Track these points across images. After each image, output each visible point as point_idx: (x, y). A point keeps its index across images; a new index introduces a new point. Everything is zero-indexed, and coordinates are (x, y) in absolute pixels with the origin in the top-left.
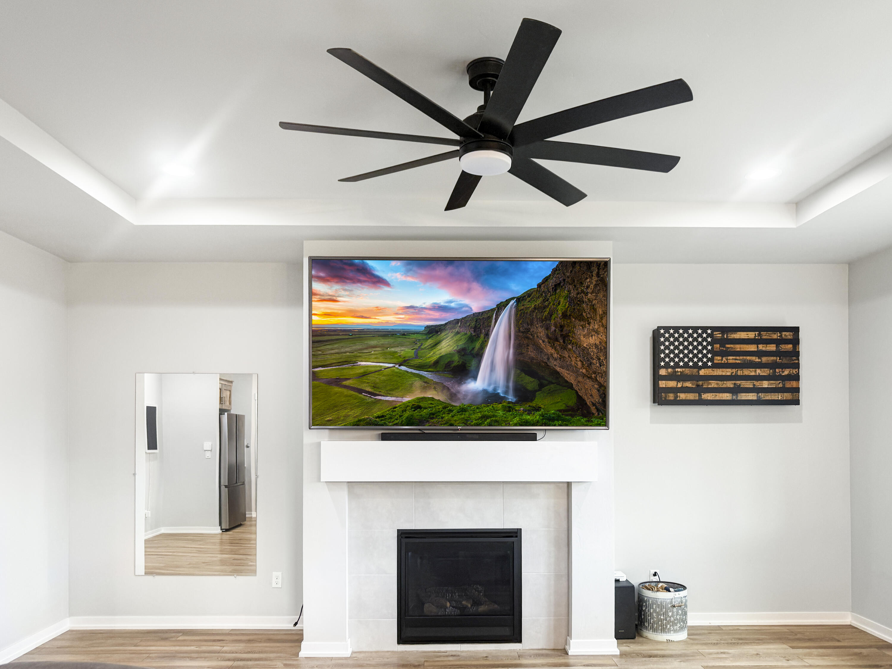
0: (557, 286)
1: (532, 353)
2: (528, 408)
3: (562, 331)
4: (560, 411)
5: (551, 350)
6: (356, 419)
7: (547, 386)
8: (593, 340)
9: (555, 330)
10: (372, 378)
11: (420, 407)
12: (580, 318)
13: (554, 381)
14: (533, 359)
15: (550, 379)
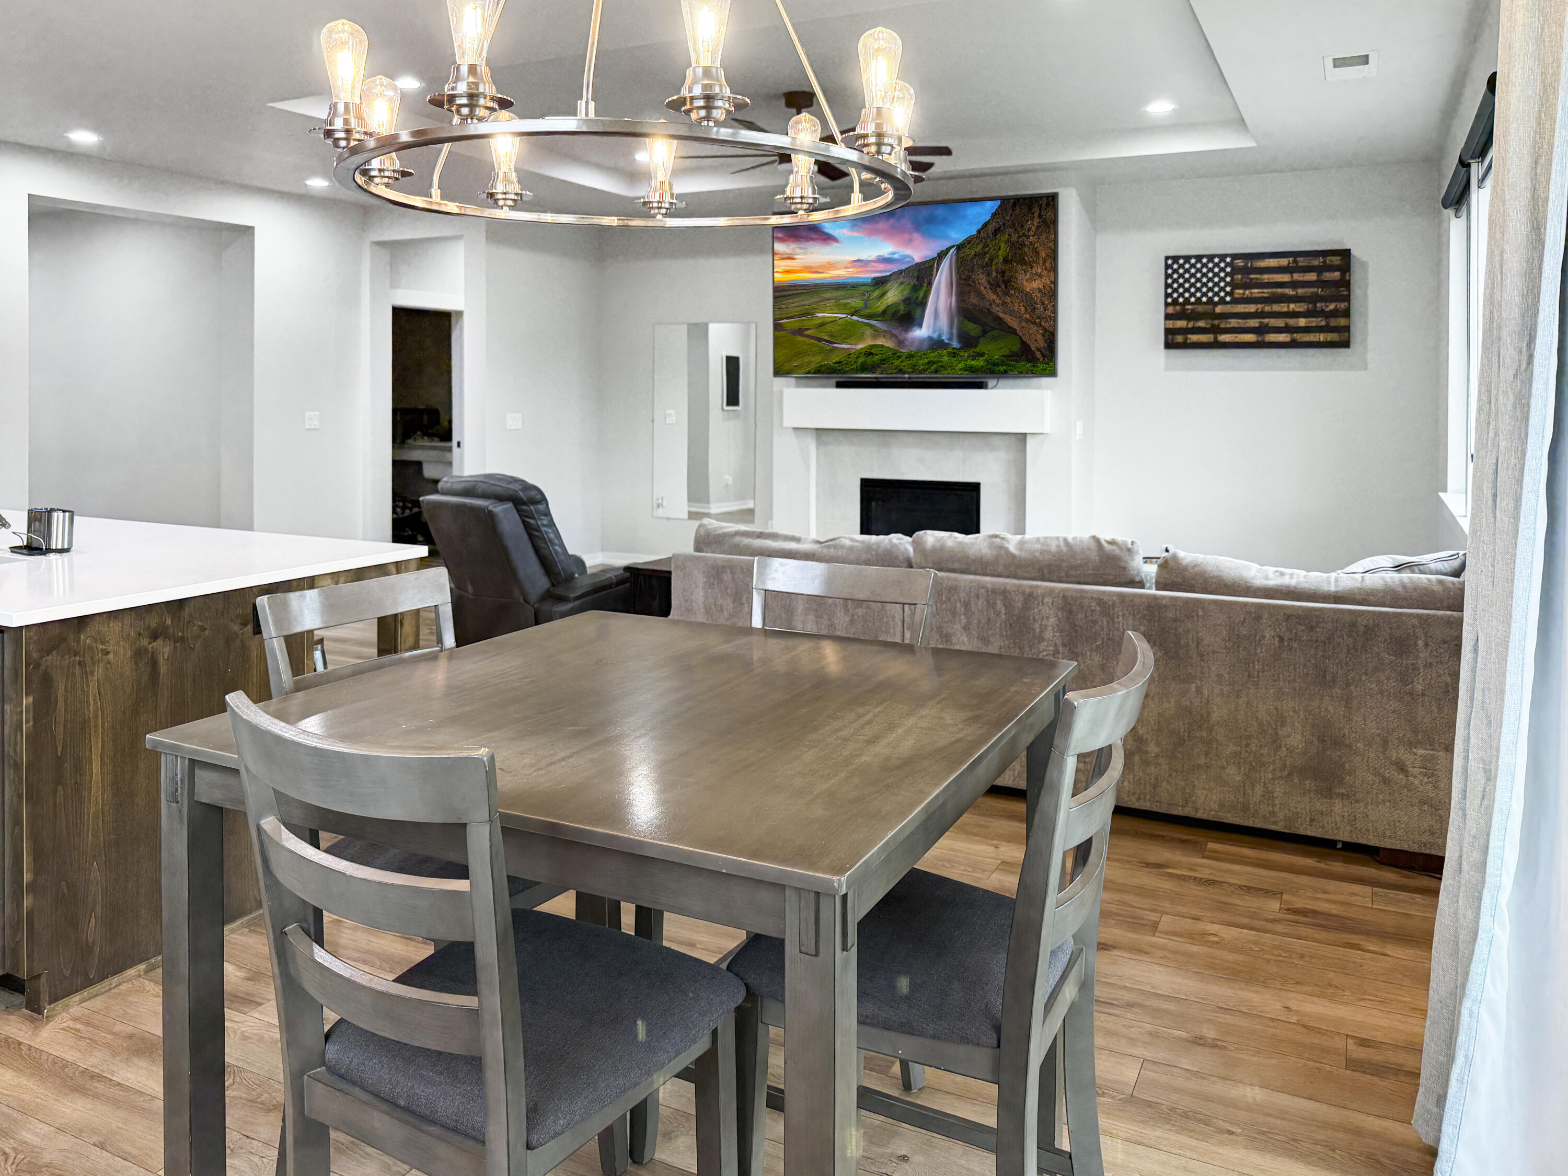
0: (997, 231)
1: (974, 300)
2: (972, 354)
3: (1003, 276)
4: (1004, 356)
5: (993, 297)
6: (818, 365)
7: (990, 331)
8: (1036, 284)
9: (997, 276)
10: (828, 328)
11: (871, 354)
12: (1022, 262)
13: (997, 327)
14: (975, 306)
15: (993, 325)
